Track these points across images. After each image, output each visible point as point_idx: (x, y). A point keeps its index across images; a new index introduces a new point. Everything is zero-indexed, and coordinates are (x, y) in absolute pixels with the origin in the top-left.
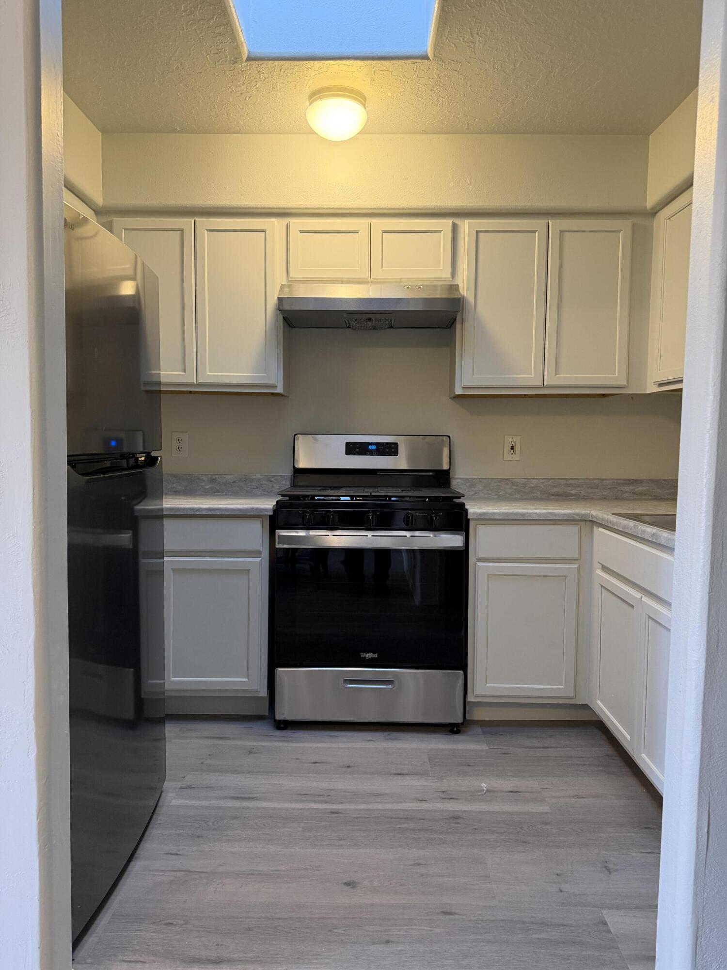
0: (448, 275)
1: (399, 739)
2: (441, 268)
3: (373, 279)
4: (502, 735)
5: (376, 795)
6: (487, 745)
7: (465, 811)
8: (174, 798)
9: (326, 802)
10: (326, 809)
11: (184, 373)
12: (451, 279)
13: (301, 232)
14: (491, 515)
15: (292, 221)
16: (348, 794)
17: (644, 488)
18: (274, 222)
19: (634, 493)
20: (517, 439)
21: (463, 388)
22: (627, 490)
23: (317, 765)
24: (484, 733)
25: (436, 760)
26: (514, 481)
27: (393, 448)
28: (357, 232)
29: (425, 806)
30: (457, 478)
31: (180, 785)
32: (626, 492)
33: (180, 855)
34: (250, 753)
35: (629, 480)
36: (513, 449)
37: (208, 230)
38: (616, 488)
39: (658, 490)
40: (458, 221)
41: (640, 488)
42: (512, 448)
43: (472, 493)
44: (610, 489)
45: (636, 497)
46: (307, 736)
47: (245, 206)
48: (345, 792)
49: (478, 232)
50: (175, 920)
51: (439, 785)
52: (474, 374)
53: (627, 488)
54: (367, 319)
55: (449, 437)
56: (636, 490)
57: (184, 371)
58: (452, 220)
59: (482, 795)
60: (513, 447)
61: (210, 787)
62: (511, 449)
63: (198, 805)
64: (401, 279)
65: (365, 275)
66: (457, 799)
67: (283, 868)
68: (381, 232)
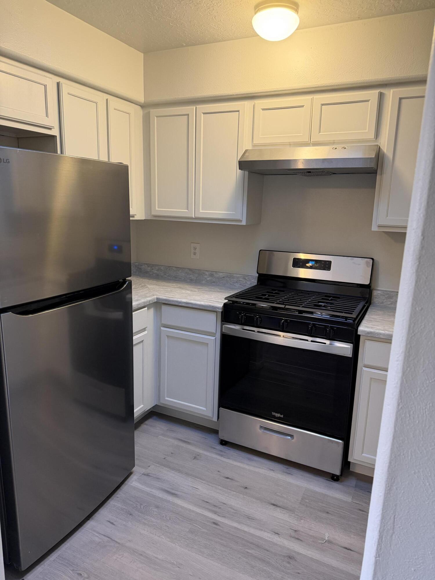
0: (372, 136)
1: (292, 474)
2: (367, 130)
3: (312, 141)
5: (249, 518)
7: (301, 554)
8: (136, 481)
9: (215, 513)
10: (212, 519)
11: (187, 211)
12: (375, 141)
13: (263, 109)
14: (377, 335)
15: (257, 102)
16: (233, 511)
18: (245, 104)
21: (379, 226)
23: (228, 480)
25: (307, 501)
27: (327, 265)
28: (302, 106)
29: (276, 539)
30: (378, 290)
31: (143, 472)
33: (114, 525)
34: (195, 458)
37: (204, 113)
40: (384, 91)
43: (389, 303)
46: (235, 454)
47: (226, 94)
48: (231, 508)
49: (400, 99)
50: (83, 572)
51: (296, 524)
52: (388, 216)
54: (308, 172)
55: (373, 259)
57: (188, 210)
58: (379, 90)
59: (322, 543)
61: (158, 478)
63: (144, 490)
64: (334, 140)
65: (307, 139)
66: (301, 540)
67: (160, 557)
68: (320, 105)
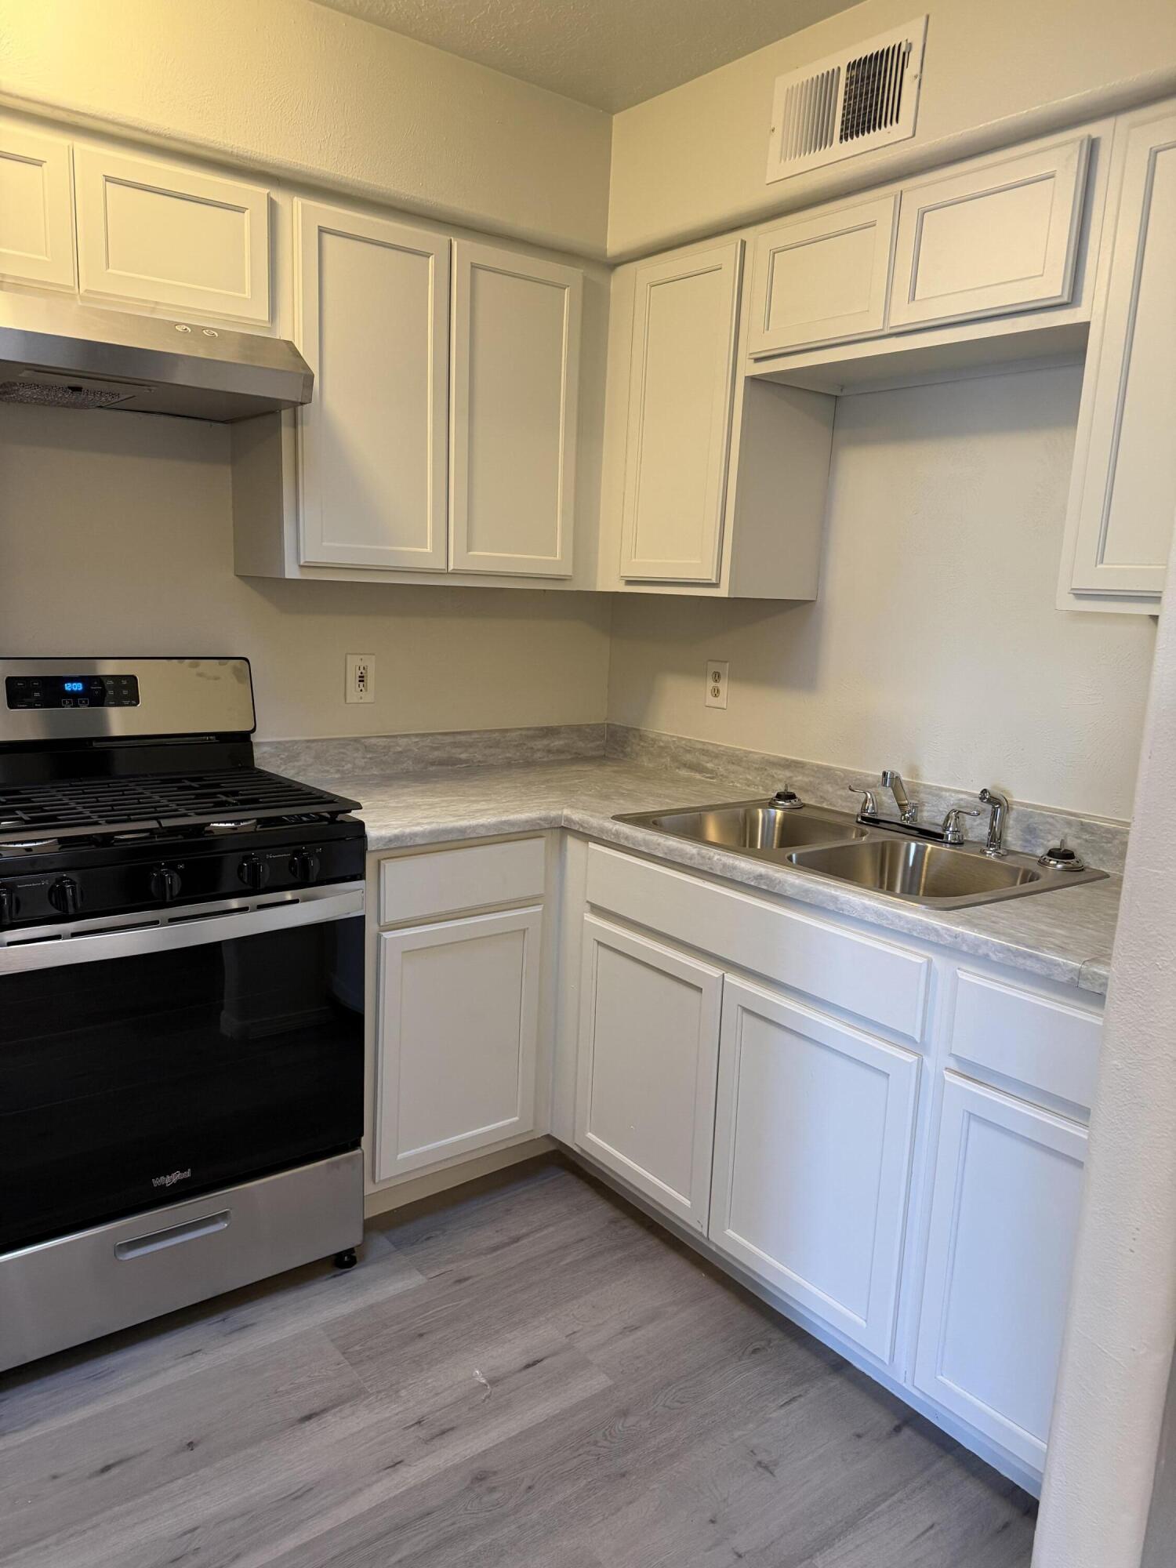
0: (261, 313)
1: (252, 1325)
2: (247, 295)
3: (85, 291)
4: (428, 1238)
5: (299, 1497)
6: (420, 1271)
12: (269, 325)
16: (237, 1523)
17: (562, 742)
19: (549, 751)
20: (371, 664)
21: (301, 567)
22: (540, 747)
24: (398, 1245)
25: (357, 1348)
26: (368, 742)
27: (125, 687)
28: (39, 163)
32: (538, 750)
35: (542, 729)
36: (363, 681)
38: (525, 744)
39: (581, 744)
40: (281, 197)
41: (556, 743)
42: (362, 679)
44: (517, 746)
45: (552, 757)
48: (224, 1521)
49: (321, 231)
51: (401, 1409)
53: (540, 744)
54: (69, 388)
55: (246, 660)
56: (552, 745)
58: (268, 191)
59: (489, 1397)
60: (363, 677)
62: (360, 681)
65: (66, 280)
66: (452, 1429)
68: (102, 179)
